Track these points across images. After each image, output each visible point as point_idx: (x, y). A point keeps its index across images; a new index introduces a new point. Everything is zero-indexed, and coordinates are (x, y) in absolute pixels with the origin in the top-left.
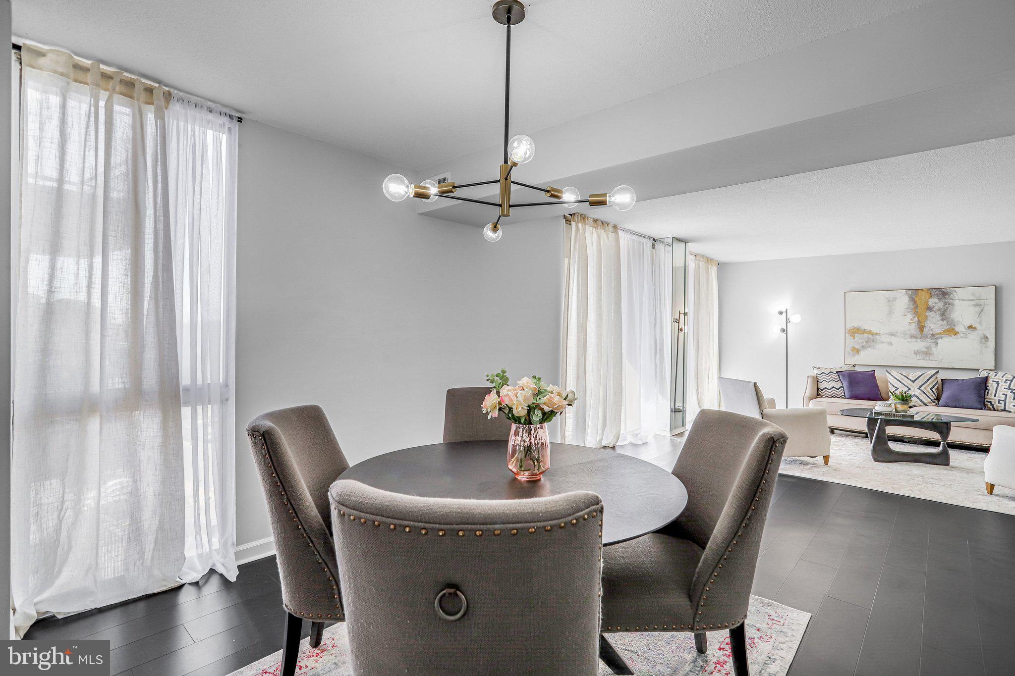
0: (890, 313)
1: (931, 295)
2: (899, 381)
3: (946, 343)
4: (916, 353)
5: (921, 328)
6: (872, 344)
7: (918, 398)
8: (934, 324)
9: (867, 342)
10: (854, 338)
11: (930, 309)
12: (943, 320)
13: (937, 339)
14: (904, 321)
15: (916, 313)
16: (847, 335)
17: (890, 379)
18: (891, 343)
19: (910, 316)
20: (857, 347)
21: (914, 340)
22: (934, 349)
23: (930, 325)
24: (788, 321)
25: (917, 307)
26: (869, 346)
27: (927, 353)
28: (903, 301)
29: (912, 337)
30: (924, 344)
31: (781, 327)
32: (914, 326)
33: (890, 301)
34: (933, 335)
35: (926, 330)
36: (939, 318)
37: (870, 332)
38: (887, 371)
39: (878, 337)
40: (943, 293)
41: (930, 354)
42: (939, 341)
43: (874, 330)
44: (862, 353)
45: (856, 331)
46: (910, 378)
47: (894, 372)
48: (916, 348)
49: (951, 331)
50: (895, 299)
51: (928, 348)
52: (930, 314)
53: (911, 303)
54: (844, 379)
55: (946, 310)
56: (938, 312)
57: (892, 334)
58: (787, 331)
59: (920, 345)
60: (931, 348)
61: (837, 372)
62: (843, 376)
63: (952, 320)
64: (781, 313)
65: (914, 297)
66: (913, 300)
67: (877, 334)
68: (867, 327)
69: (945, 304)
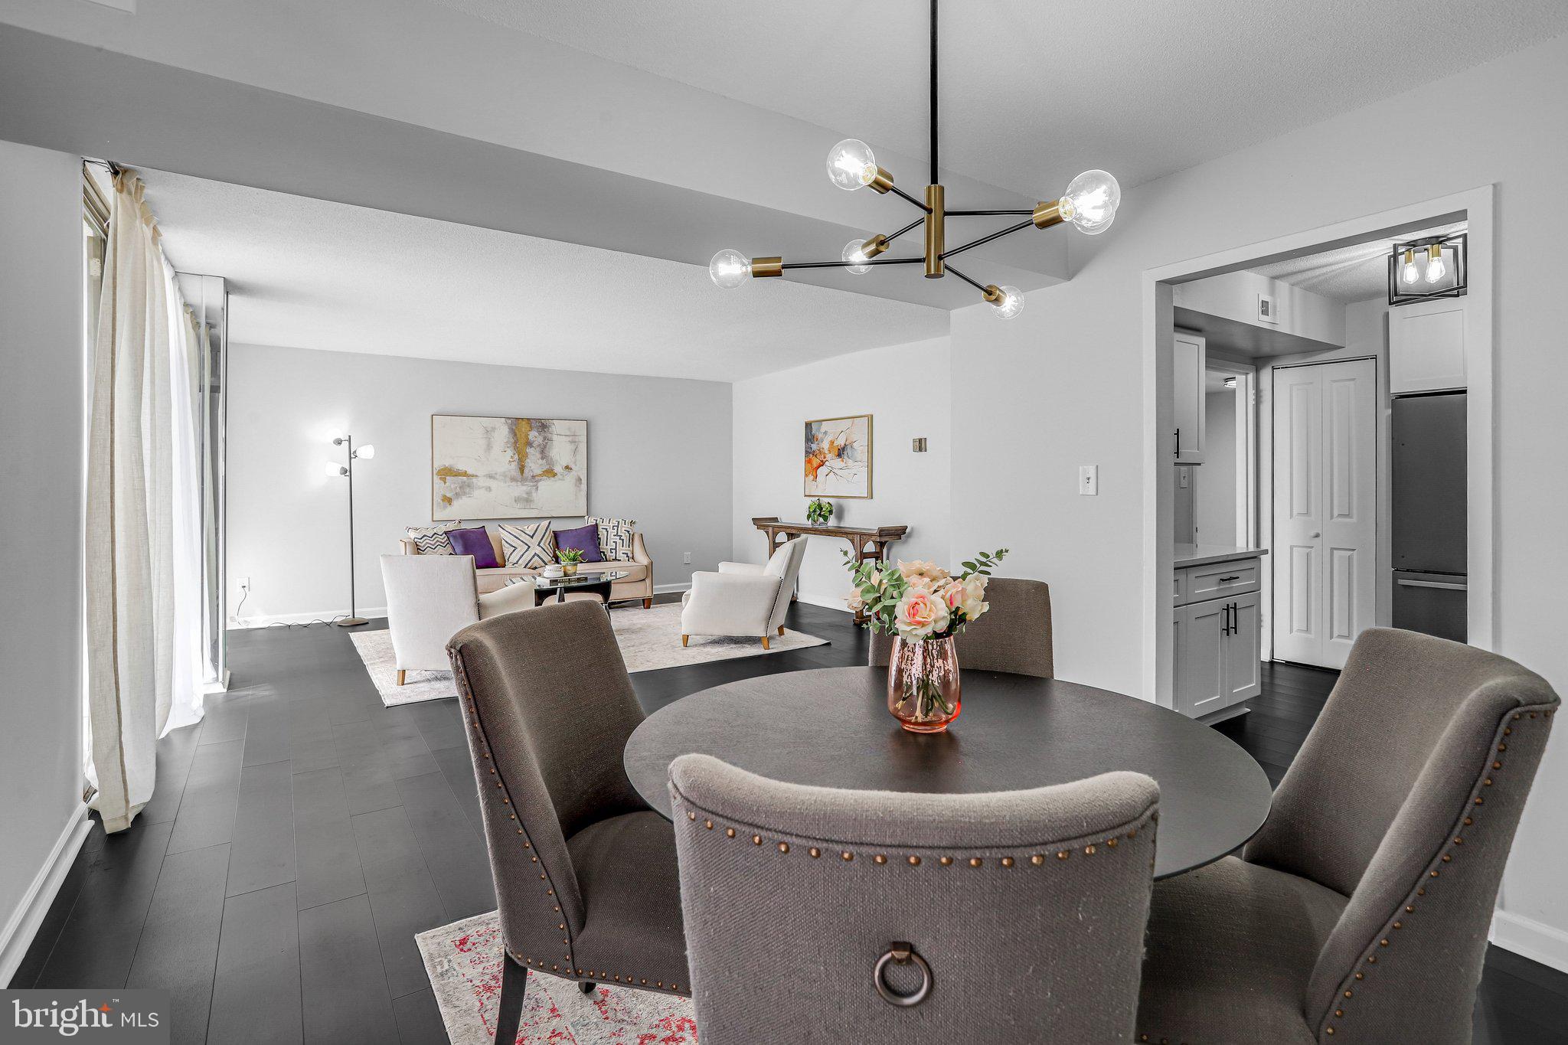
0: (489, 447)
1: (531, 427)
2: (517, 538)
3: (545, 485)
4: (517, 500)
5: (522, 469)
6: (467, 490)
7: (540, 557)
8: (534, 464)
9: (460, 488)
10: (445, 483)
11: (530, 444)
12: (542, 458)
13: (537, 481)
14: (503, 459)
15: (516, 448)
16: (435, 477)
17: (504, 535)
18: (490, 488)
19: (510, 452)
20: (449, 495)
21: (514, 483)
22: (534, 495)
23: (530, 465)
24: (352, 456)
25: (516, 442)
26: (465, 493)
27: (527, 500)
28: (502, 432)
29: (513, 479)
30: (524, 488)
31: (341, 466)
32: (514, 466)
33: (488, 432)
34: (533, 477)
35: (526, 471)
36: (539, 456)
37: (465, 474)
38: (500, 526)
39: (474, 480)
40: (543, 425)
41: (531, 501)
42: (540, 484)
43: (469, 472)
44: (455, 503)
45: (446, 473)
46: (527, 532)
47: (508, 527)
48: (517, 494)
49: (550, 473)
50: (494, 429)
51: (529, 493)
52: (529, 450)
53: (511, 436)
54: (455, 542)
55: (545, 447)
56: (538, 449)
57: (491, 477)
58: (350, 472)
59: (520, 490)
60: (531, 493)
61: (446, 533)
62: (455, 537)
63: (551, 459)
64: (339, 442)
65: (514, 428)
66: (513, 433)
67: (473, 476)
68: (461, 467)
69: (545, 438)
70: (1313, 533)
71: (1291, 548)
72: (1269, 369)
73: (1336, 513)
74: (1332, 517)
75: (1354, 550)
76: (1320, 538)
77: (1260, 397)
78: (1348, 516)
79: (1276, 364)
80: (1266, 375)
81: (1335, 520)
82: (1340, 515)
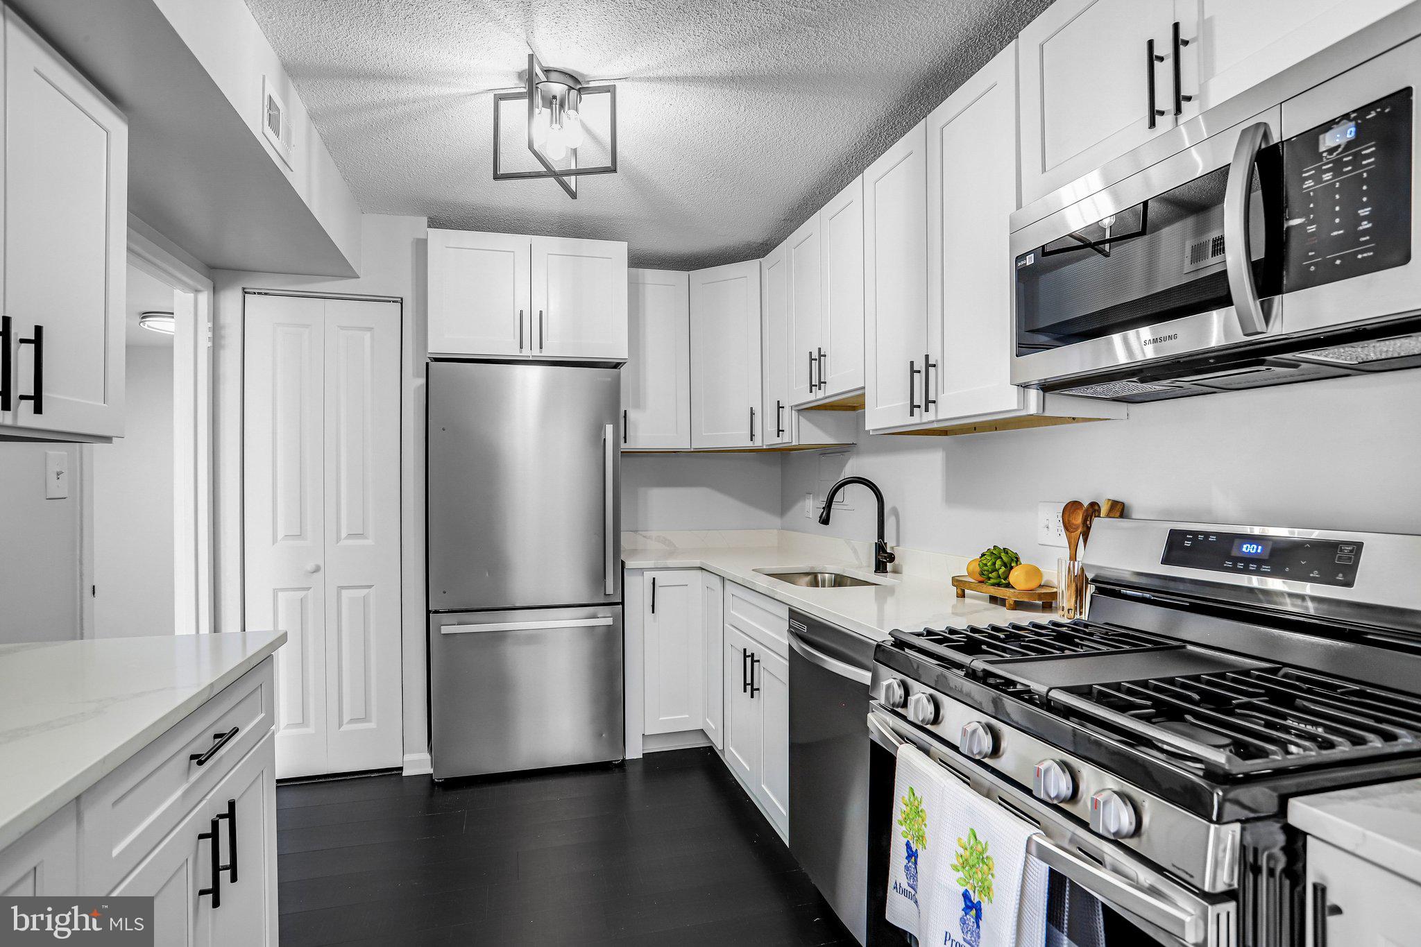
70: (310, 566)
71: (275, 592)
72: (240, 294)
73: (344, 535)
74: (338, 539)
75: (370, 587)
76: (321, 574)
77: (222, 337)
78: (361, 536)
79: (251, 285)
80: (231, 300)
81: (343, 543)
82: (350, 536)
